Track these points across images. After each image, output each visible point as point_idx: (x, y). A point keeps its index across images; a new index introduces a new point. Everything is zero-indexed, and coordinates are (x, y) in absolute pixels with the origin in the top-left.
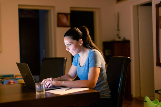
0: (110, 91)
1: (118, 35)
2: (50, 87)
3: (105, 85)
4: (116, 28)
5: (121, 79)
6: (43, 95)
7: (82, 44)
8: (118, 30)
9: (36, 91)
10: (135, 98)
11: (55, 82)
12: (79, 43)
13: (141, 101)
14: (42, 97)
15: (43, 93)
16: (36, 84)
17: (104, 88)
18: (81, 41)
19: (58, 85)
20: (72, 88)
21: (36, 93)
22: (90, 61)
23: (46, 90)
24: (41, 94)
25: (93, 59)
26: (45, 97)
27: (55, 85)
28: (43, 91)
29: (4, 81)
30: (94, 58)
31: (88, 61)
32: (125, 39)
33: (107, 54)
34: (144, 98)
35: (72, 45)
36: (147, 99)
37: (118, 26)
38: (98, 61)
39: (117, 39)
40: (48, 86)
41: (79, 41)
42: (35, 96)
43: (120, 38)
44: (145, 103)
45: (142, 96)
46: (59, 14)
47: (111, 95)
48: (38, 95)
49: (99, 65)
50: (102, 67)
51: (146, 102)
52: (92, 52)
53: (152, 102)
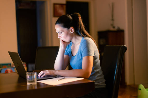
0: (105, 80)
1: (112, 25)
2: (43, 77)
3: (99, 73)
4: (111, 18)
5: (116, 68)
6: (34, 85)
7: (73, 32)
8: (113, 20)
9: (27, 81)
10: (129, 86)
11: (49, 71)
12: (70, 31)
13: (135, 89)
14: (33, 88)
15: (34, 84)
16: (27, 74)
17: (98, 77)
18: (73, 29)
19: (52, 75)
20: (66, 77)
21: (27, 84)
22: (82, 50)
23: (37, 80)
24: (32, 84)
25: (86, 48)
26: (36, 88)
27: (49, 75)
28: (34, 81)
29: (2, 70)
30: (86, 46)
31: (80, 50)
32: (119, 28)
33: (102, 43)
34: (138, 86)
35: (63, 33)
36: (142, 86)
37: (113, 16)
38: (90, 50)
39: (112, 29)
40: (42, 75)
41: (70, 29)
42: (26, 86)
43: (114, 27)
44: (139, 91)
45: (136, 83)
46: (55, 4)
47: (105, 84)
48: (29, 85)
49: (92, 53)
50: (95, 55)
51: (140, 89)
52: (84, 40)
53: (147, 90)
